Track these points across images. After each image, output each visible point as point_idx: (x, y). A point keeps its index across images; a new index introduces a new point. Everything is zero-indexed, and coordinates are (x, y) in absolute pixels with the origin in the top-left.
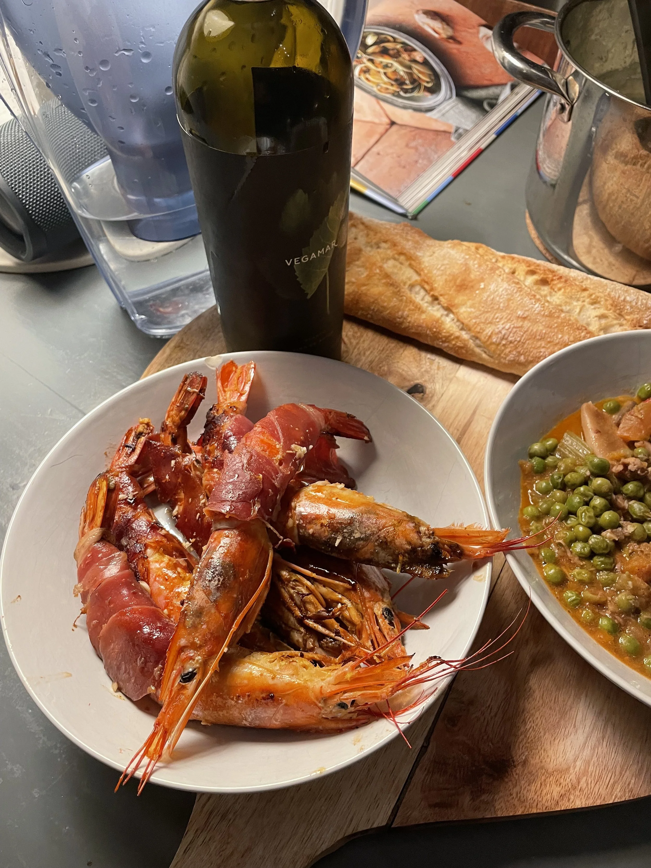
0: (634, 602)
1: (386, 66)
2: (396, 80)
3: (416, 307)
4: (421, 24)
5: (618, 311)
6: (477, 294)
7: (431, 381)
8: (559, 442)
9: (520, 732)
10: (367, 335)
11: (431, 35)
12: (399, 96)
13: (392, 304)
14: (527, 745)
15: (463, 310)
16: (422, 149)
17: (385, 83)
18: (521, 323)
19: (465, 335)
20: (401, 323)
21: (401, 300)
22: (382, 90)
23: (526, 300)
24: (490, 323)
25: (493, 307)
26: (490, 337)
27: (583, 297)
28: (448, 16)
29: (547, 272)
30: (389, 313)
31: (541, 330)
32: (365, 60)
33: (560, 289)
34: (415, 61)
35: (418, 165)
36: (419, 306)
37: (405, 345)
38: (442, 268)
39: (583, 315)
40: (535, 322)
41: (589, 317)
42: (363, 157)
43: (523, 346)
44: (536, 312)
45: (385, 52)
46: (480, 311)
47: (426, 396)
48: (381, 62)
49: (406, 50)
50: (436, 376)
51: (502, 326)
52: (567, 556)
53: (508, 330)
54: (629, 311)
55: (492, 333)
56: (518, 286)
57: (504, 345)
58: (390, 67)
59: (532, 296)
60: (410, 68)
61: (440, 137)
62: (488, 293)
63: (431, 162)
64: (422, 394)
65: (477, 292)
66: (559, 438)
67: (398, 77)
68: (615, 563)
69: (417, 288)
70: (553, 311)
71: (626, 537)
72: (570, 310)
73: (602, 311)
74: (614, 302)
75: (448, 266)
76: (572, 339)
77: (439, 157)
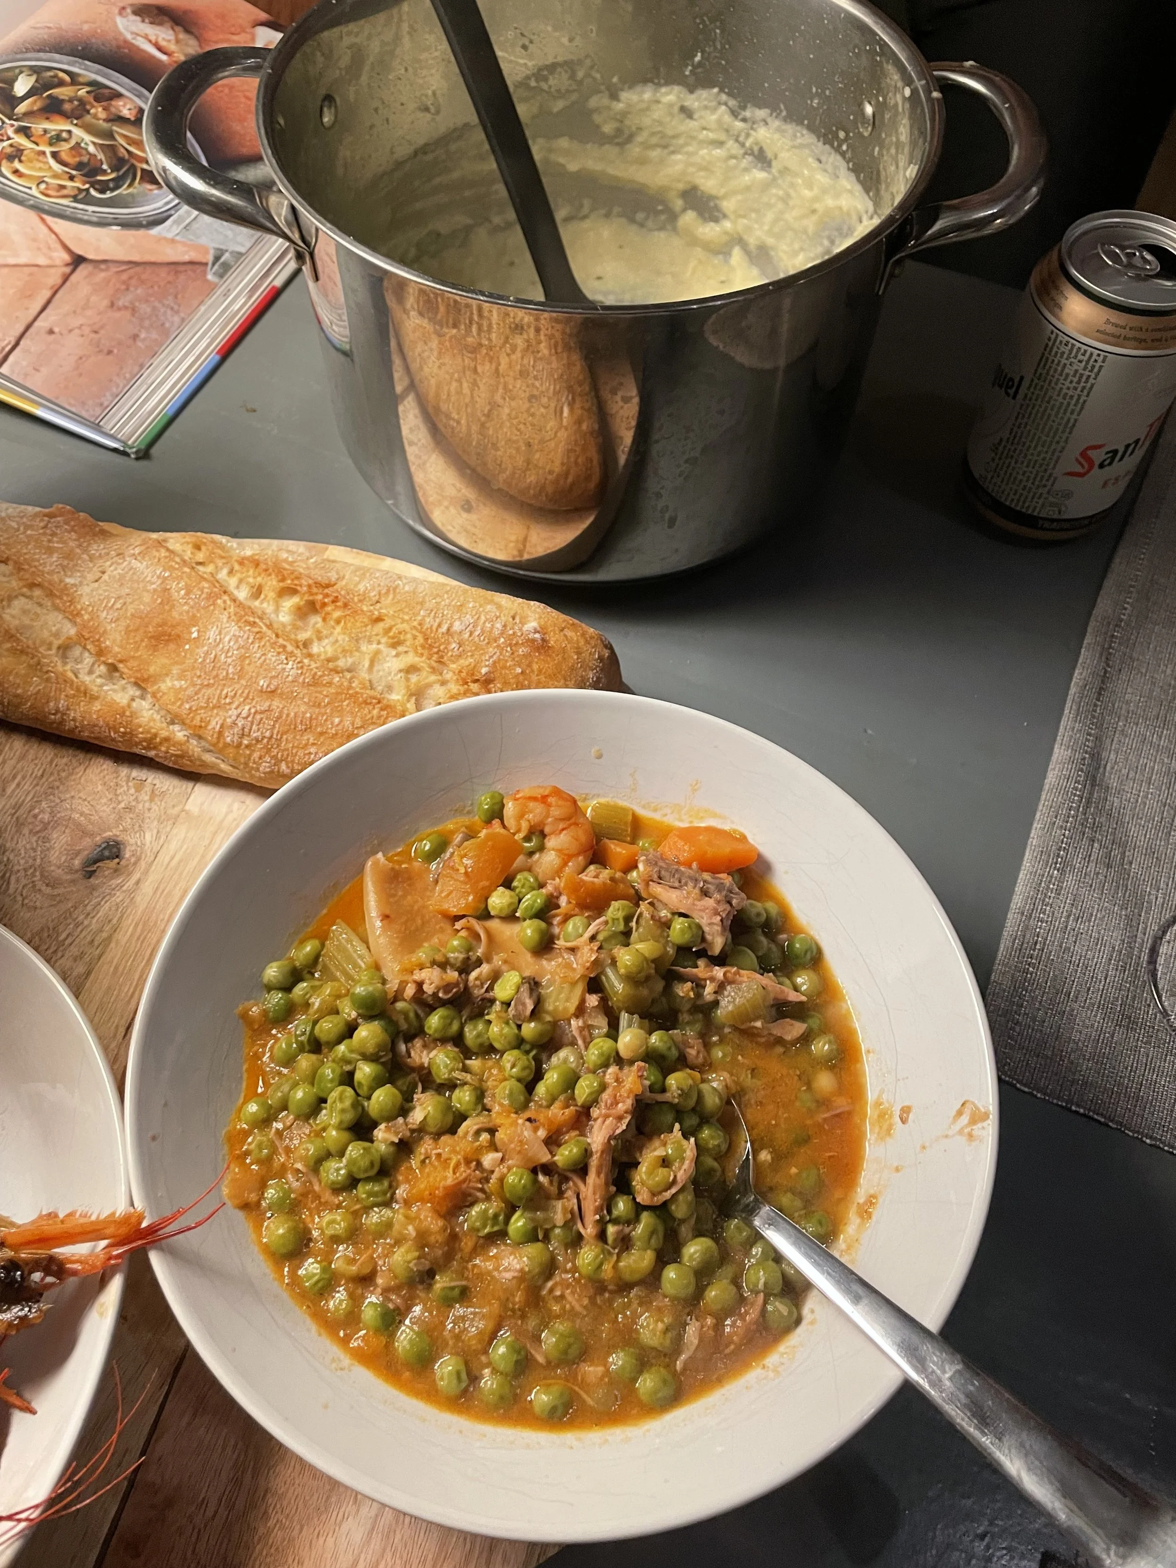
0: (416, 1265)
1: (58, 138)
2: (79, 166)
3: (78, 689)
4: (129, 37)
5: (435, 657)
6: (186, 651)
7: (136, 828)
8: (323, 945)
9: (256, 1538)
10: (11, 749)
11: (153, 57)
12: (88, 200)
13: (32, 689)
14: (268, 1560)
15: (166, 685)
16: (145, 309)
17: (56, 176)
18: (267, 704)
19: (179, 733)
20: (62, 722)
21: (48, 680)
22: (50, 192)
23: (271, 656)
24: (217, 706)
25: (217, 675)
26: (220, 733)
27: (377, 635)
28: (185, 12)
29: (315, 590)
30: (32, 707)
31: (304, 713)
32: (10, 132)
33: (338, 622)
34: (121, 120)
35: (139, 344)
36: (82, 689)
37: (89, 756)
38: (118, 605)
39: (379, 671)
40: (291, 698)
41: (390, 673)
42: (17, 344)
43: (278, 746)
44: (290, 678)
45: (53, 108)
46: (195, 685)
47: (123, 863)
48: (45, 131)
49: (97, 99)
50: (147, 815)
51: (235, 712)
52: (314, 1191)
53: (247, 717)
54: (456, 652)
55: (222, 726)
56: (256, 630)
57: (247, 747)
58: (65, 140)
59: (280, 647)
60: (110, 135)
61: (182, 277)
62: (206, 648)
63: (166, 335)
64: (117, 860)
65: (187, 647)
66: (323, 937)
67: (85, 159)
68: (392, 1188)
69: (77, 651)
70: (319, 673)
71: (413, 1131)
72: (354, 663)
73: (411, 659)
74: (426, 639)
75: (129, 600)
76: (358, 723)
77: (183, 320)
